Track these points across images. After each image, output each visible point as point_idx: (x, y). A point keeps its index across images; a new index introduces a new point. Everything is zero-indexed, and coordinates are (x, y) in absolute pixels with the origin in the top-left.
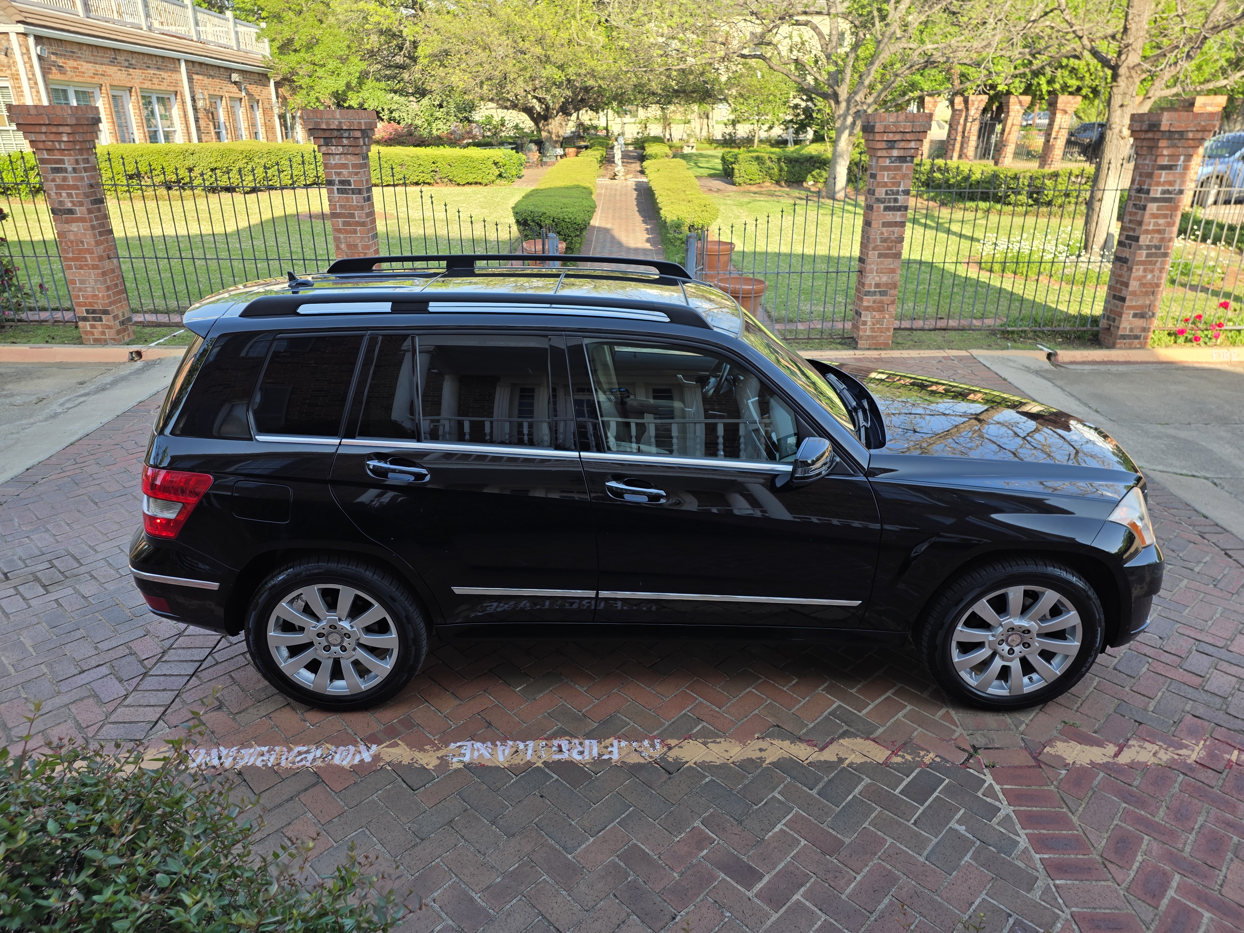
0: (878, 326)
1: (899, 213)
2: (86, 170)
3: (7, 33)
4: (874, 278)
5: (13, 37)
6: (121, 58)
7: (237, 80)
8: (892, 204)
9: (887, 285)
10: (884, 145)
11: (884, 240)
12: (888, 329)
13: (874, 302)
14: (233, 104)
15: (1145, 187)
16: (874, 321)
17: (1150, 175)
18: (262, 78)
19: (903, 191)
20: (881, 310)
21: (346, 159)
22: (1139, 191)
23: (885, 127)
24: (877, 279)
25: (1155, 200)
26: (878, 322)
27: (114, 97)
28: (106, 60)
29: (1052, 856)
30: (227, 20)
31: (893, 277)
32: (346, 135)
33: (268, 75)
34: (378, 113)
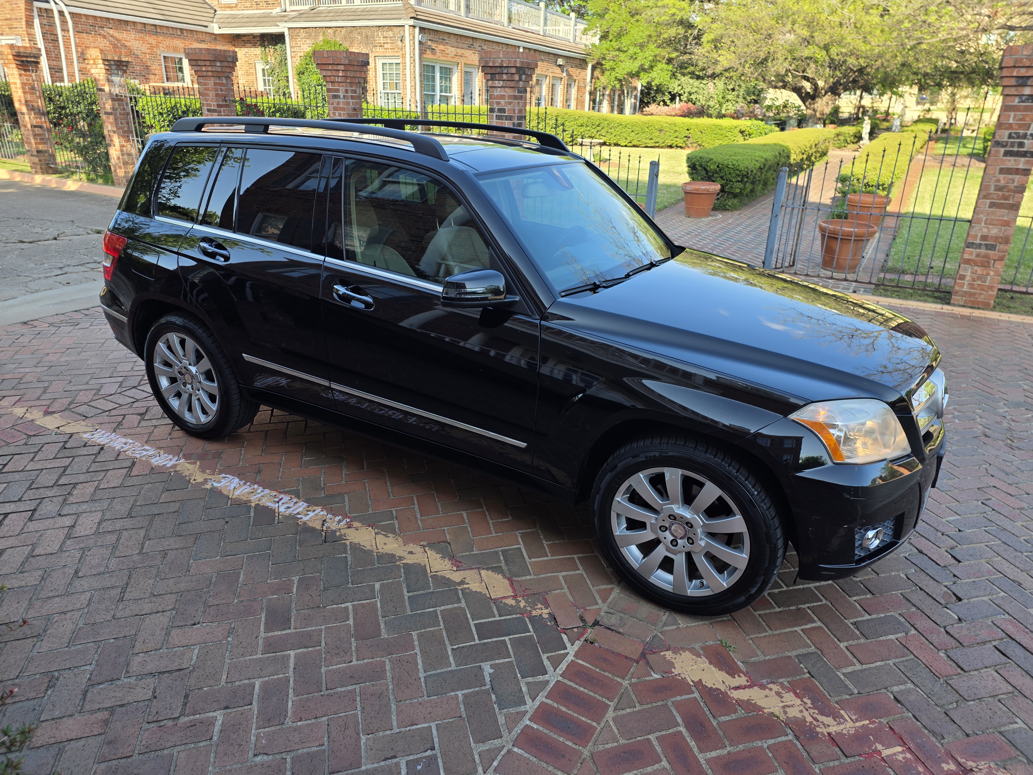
0: (979, 282)
1: (1023, 159)
2: (352, 98)
3: (404, 26)
4: (981, 229)
5: (407, 27)
6: (476, 45)
7: (561, 63)
8: (1015, 149)
9: (996, 238)
10: (1013, 82)
11: (1000, 189)
12: (991, 288)
13: (978, 255)
14: (555, 82)
16: (975, 276)
18: (582, 63)
19: (1031, 135)
20: (985, 264)
21: (505, 92)
23: (1016, 61)
24: (985, 230)
26: (979, 278)
27: (466, 72)
28: (465, 46)
29: (541, 729)
30: (570, 19)
31: (1005, 230)
32: (505, 71)
33: (587, 60)
34: (680, 95)
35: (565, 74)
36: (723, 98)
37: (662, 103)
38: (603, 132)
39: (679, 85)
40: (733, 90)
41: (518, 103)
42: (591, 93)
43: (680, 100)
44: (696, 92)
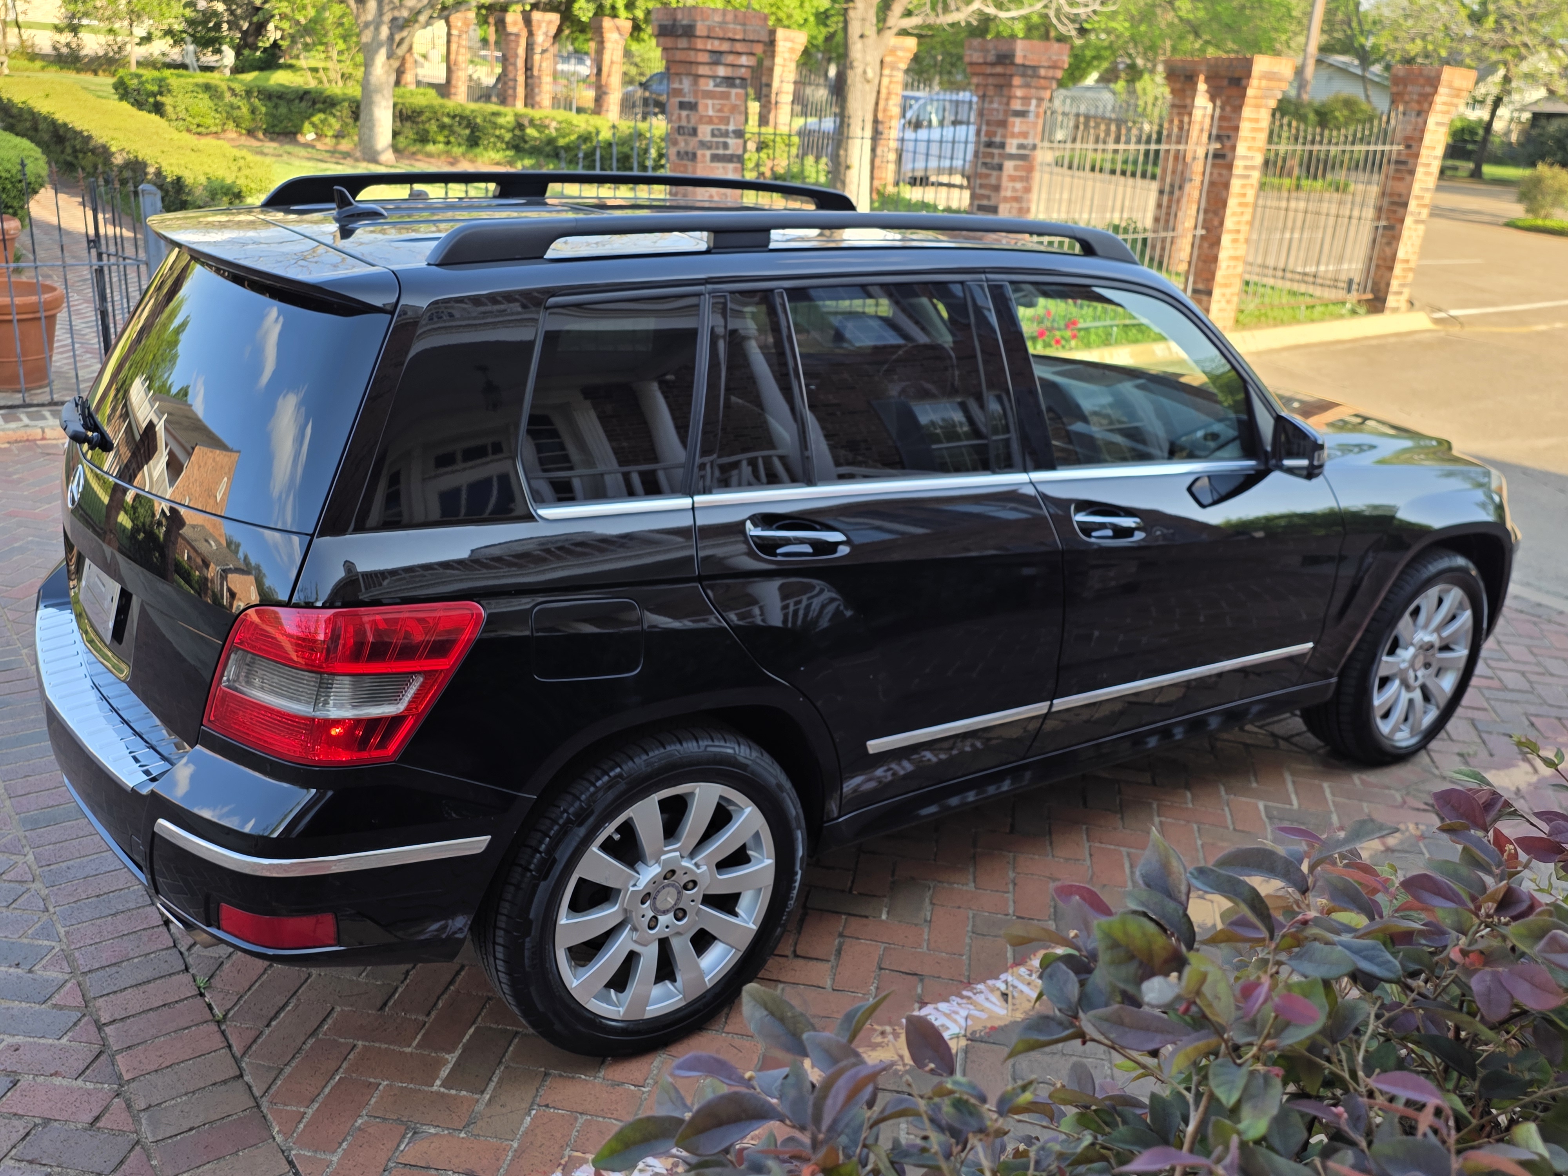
8: (721, 152)
15: (998, 139)
17: (1003, 124)
19: (734, 132)
22: (989, 144)
25: (1012, 157)
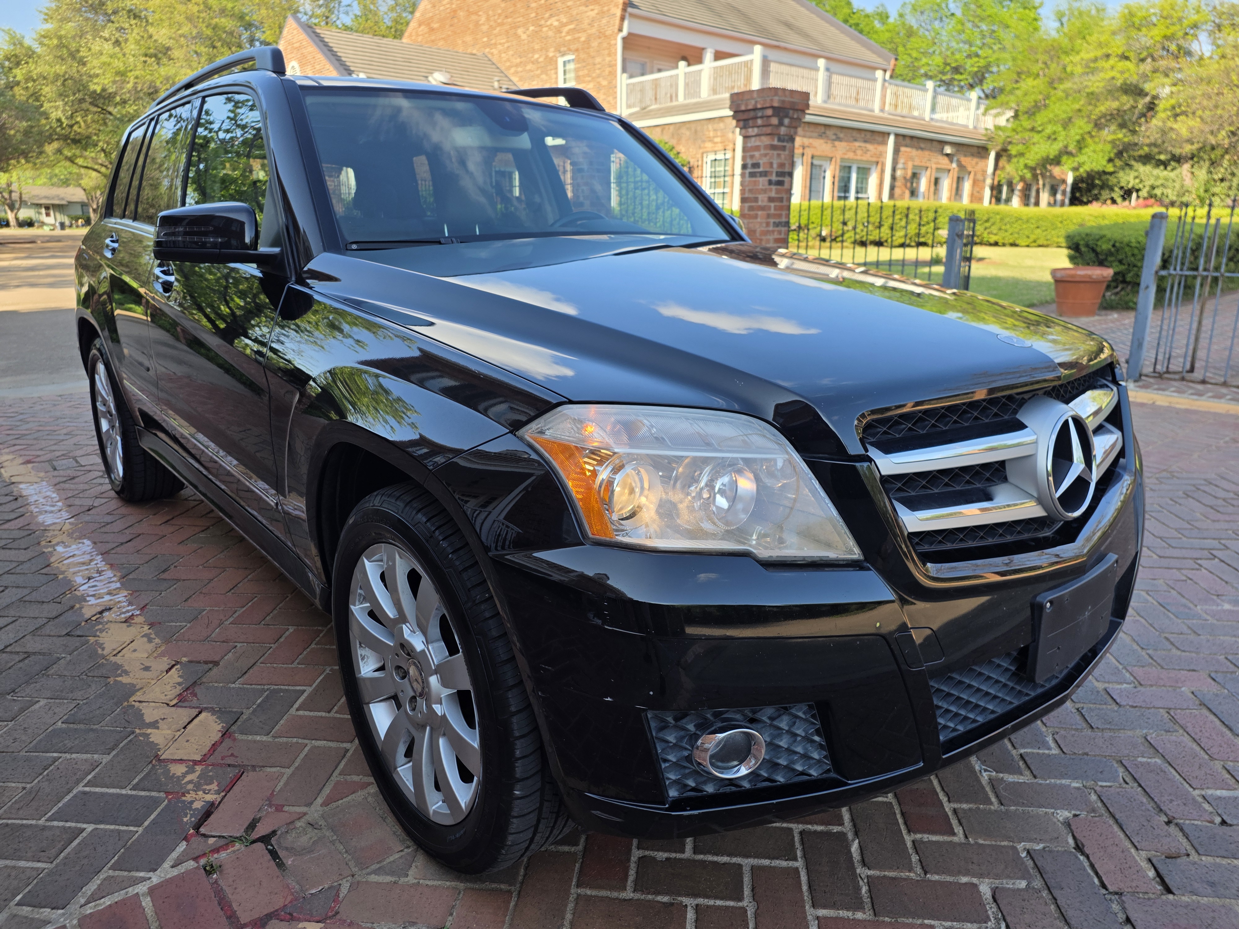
6: (830, 133)
7: (949, 152)
14: (939, 175)
18: (981, 151)
21: (760, 141)
27: (813, 165)
28: (816, 134)
30: (969, 100)
32: (760, 114)
33: (989, 147)
34: (1138, 191)
35: (954, 165)
36: (1206, 191)
37: (1109, 202)
38: (994, 229)
39: (1136, 177)
40: (1222, 180)
41: (779, 155)
42: (992, 188)
43: (1138, 197)
44: (1162, 185)
